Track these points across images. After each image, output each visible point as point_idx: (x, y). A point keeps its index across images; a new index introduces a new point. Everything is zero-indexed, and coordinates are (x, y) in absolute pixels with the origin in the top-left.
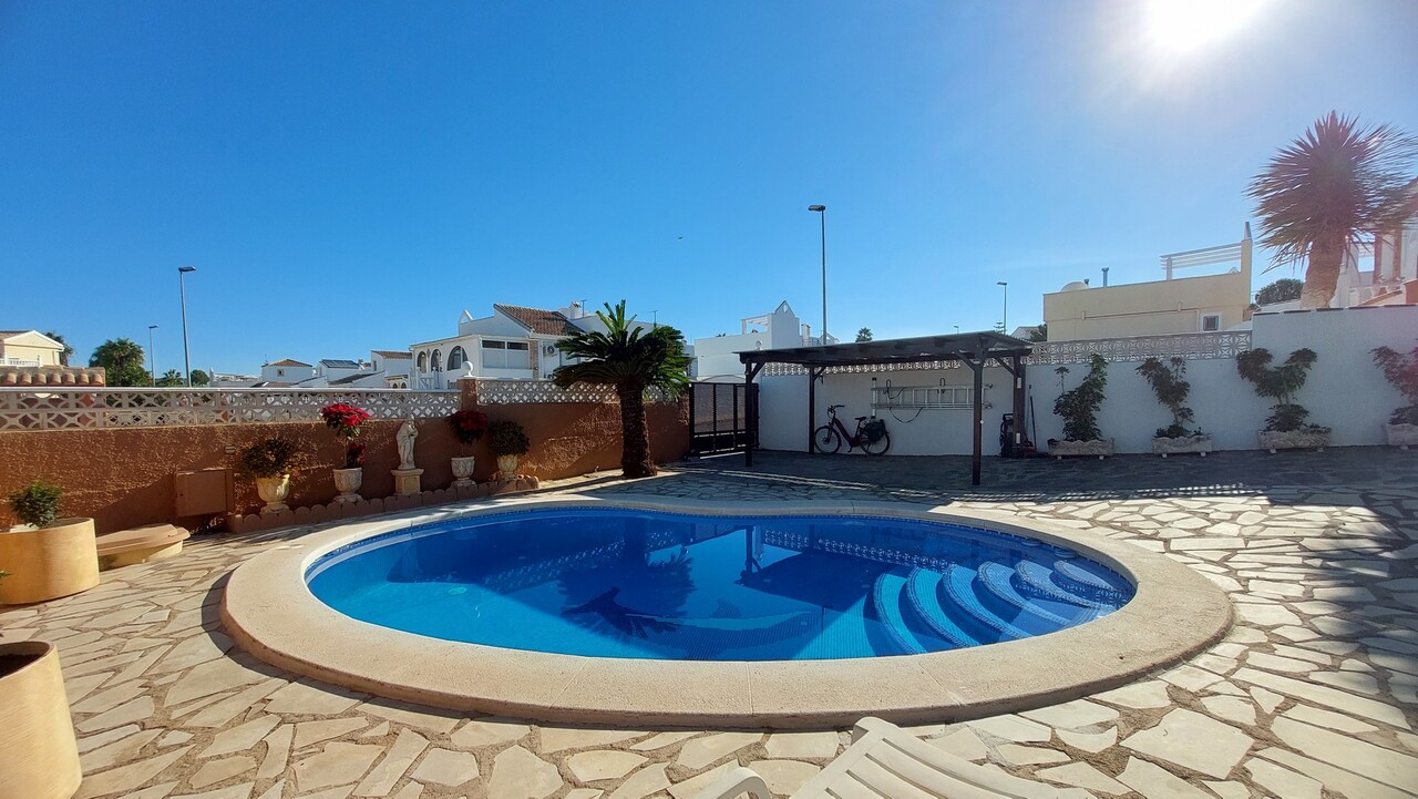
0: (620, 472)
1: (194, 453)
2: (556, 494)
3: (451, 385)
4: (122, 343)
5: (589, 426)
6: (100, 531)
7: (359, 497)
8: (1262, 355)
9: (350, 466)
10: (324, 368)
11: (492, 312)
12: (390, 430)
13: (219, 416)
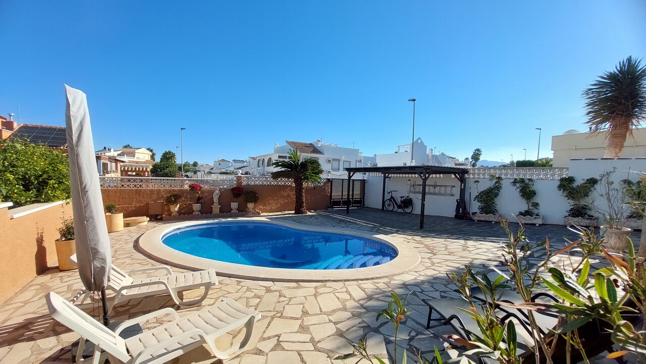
0: (293, 212)
1: (155, 197)
2: (263, 218)
3: (268, 173)
4: (170, 152)
5: (285, 194)
6: (125, 217)
7: (200, 213)
8: (571, 180)
9: (197, 203)
10: (233, 163)
11: (285, 144)
12: (212, 192)
13: (162, 186)
